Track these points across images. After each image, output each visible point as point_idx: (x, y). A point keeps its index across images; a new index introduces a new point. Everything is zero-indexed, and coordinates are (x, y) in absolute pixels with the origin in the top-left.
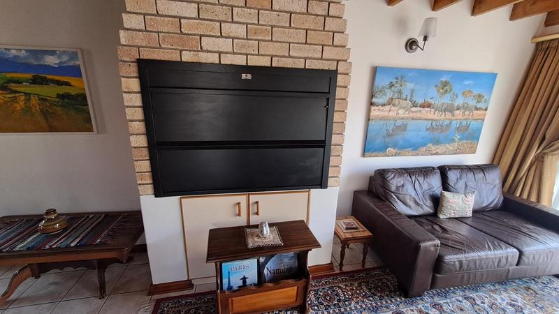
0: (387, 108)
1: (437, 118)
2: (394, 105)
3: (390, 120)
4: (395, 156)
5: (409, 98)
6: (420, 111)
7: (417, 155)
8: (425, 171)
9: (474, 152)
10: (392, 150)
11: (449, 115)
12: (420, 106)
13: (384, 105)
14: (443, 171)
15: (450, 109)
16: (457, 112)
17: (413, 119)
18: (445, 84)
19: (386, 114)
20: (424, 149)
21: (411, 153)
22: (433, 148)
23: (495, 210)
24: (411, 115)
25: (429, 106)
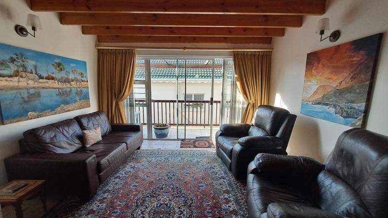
0: (16, 79)
1: (61, 87)
2: (21, 77)
3: (21, 89)
4: (38, 117)
5: (34, 71)
6: (47, 82)
7: (56, 114)
8: (67, 123)
9: (90, 107)
10: (33, 113)
11: (68, 85)
12: (46, 79)
13: (10, 76)
14: (78, 119)
15: (67, 81)
16: (72, 83)
17: (43, 88)
18: (59, 65)
19: (16, 84)
20: (59, 109)
21: (51, 113)
22: (65, 107)
23: (110, 133)
24: (40, 85)
25: (53, 78)
